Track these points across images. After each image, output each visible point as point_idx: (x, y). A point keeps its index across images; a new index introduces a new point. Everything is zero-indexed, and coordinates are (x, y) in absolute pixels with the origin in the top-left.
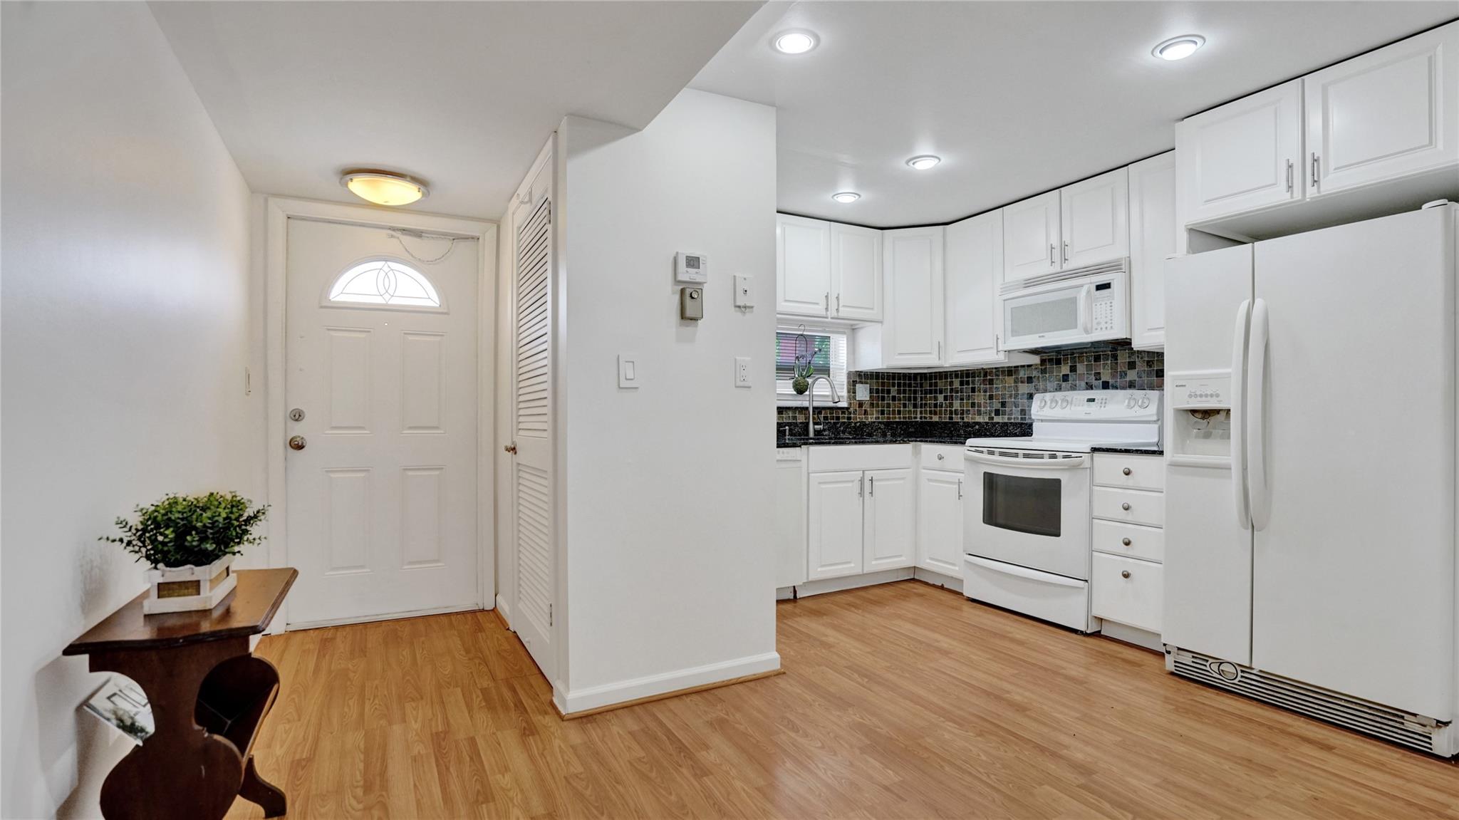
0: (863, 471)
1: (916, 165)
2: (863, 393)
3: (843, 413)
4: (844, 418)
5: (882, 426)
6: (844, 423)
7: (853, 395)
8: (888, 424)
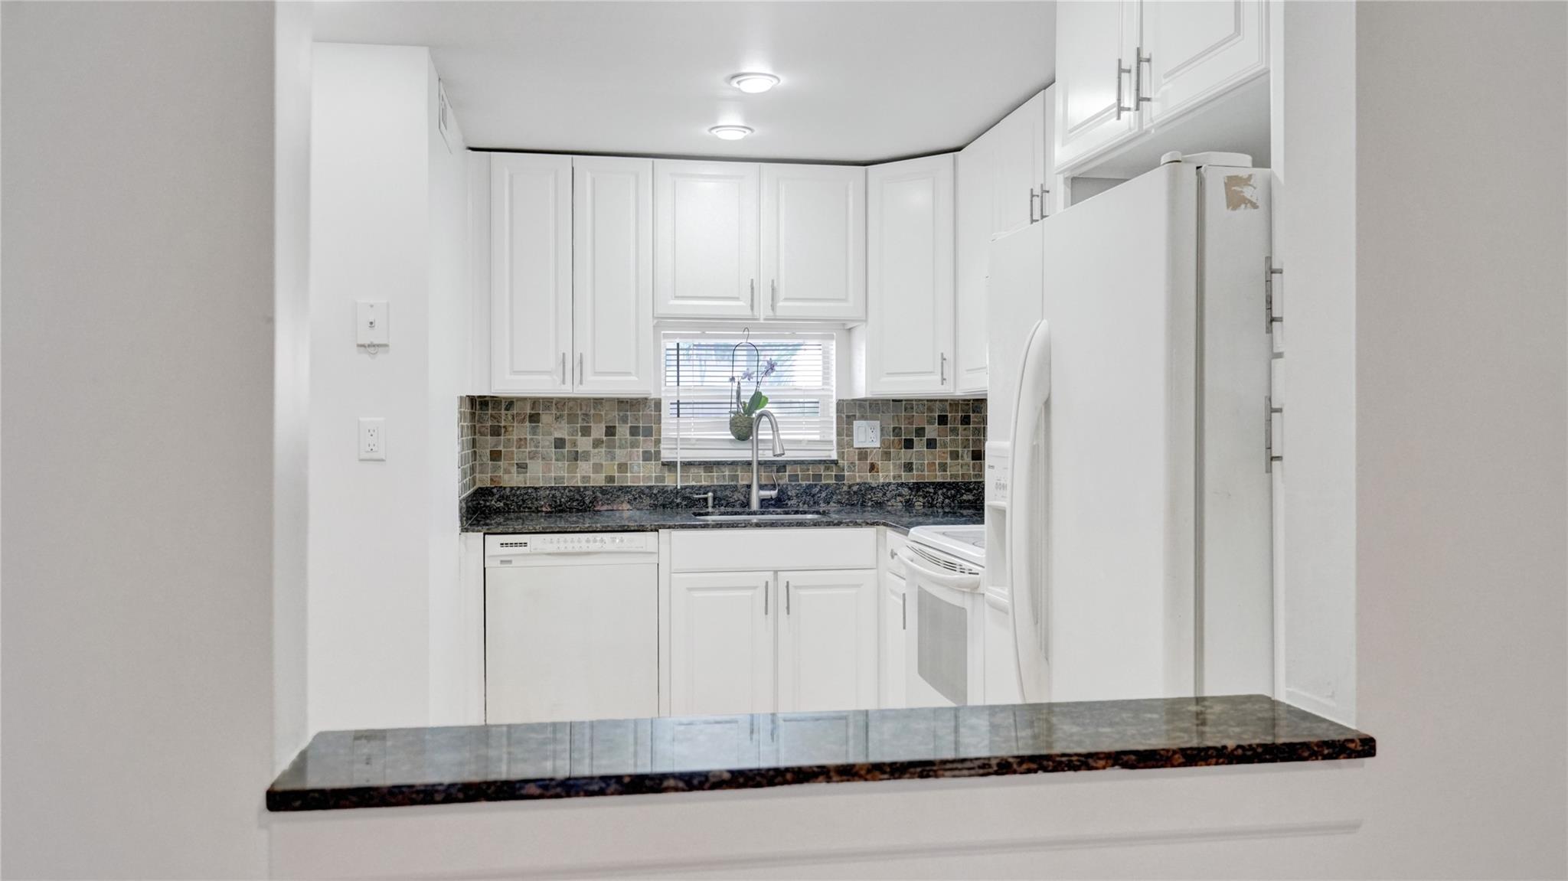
0: (776, 572)
1: (742, 84)
2: (867, 435)
3: (827, 469)
4: (829, 477)
5: (905, 491)
6: (827, 486)
7: (846, 438)
8: (917, 487)
